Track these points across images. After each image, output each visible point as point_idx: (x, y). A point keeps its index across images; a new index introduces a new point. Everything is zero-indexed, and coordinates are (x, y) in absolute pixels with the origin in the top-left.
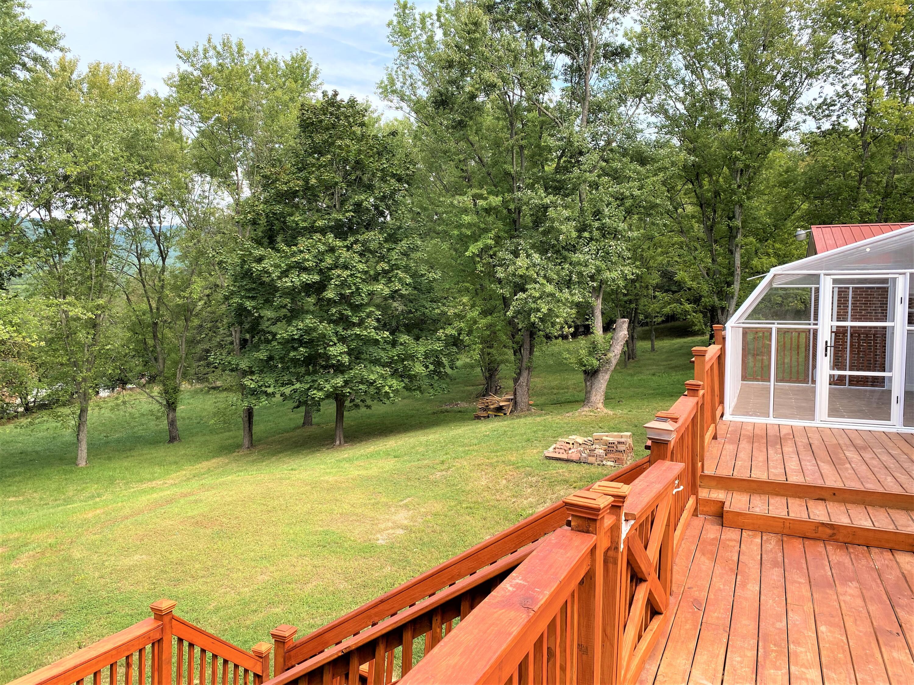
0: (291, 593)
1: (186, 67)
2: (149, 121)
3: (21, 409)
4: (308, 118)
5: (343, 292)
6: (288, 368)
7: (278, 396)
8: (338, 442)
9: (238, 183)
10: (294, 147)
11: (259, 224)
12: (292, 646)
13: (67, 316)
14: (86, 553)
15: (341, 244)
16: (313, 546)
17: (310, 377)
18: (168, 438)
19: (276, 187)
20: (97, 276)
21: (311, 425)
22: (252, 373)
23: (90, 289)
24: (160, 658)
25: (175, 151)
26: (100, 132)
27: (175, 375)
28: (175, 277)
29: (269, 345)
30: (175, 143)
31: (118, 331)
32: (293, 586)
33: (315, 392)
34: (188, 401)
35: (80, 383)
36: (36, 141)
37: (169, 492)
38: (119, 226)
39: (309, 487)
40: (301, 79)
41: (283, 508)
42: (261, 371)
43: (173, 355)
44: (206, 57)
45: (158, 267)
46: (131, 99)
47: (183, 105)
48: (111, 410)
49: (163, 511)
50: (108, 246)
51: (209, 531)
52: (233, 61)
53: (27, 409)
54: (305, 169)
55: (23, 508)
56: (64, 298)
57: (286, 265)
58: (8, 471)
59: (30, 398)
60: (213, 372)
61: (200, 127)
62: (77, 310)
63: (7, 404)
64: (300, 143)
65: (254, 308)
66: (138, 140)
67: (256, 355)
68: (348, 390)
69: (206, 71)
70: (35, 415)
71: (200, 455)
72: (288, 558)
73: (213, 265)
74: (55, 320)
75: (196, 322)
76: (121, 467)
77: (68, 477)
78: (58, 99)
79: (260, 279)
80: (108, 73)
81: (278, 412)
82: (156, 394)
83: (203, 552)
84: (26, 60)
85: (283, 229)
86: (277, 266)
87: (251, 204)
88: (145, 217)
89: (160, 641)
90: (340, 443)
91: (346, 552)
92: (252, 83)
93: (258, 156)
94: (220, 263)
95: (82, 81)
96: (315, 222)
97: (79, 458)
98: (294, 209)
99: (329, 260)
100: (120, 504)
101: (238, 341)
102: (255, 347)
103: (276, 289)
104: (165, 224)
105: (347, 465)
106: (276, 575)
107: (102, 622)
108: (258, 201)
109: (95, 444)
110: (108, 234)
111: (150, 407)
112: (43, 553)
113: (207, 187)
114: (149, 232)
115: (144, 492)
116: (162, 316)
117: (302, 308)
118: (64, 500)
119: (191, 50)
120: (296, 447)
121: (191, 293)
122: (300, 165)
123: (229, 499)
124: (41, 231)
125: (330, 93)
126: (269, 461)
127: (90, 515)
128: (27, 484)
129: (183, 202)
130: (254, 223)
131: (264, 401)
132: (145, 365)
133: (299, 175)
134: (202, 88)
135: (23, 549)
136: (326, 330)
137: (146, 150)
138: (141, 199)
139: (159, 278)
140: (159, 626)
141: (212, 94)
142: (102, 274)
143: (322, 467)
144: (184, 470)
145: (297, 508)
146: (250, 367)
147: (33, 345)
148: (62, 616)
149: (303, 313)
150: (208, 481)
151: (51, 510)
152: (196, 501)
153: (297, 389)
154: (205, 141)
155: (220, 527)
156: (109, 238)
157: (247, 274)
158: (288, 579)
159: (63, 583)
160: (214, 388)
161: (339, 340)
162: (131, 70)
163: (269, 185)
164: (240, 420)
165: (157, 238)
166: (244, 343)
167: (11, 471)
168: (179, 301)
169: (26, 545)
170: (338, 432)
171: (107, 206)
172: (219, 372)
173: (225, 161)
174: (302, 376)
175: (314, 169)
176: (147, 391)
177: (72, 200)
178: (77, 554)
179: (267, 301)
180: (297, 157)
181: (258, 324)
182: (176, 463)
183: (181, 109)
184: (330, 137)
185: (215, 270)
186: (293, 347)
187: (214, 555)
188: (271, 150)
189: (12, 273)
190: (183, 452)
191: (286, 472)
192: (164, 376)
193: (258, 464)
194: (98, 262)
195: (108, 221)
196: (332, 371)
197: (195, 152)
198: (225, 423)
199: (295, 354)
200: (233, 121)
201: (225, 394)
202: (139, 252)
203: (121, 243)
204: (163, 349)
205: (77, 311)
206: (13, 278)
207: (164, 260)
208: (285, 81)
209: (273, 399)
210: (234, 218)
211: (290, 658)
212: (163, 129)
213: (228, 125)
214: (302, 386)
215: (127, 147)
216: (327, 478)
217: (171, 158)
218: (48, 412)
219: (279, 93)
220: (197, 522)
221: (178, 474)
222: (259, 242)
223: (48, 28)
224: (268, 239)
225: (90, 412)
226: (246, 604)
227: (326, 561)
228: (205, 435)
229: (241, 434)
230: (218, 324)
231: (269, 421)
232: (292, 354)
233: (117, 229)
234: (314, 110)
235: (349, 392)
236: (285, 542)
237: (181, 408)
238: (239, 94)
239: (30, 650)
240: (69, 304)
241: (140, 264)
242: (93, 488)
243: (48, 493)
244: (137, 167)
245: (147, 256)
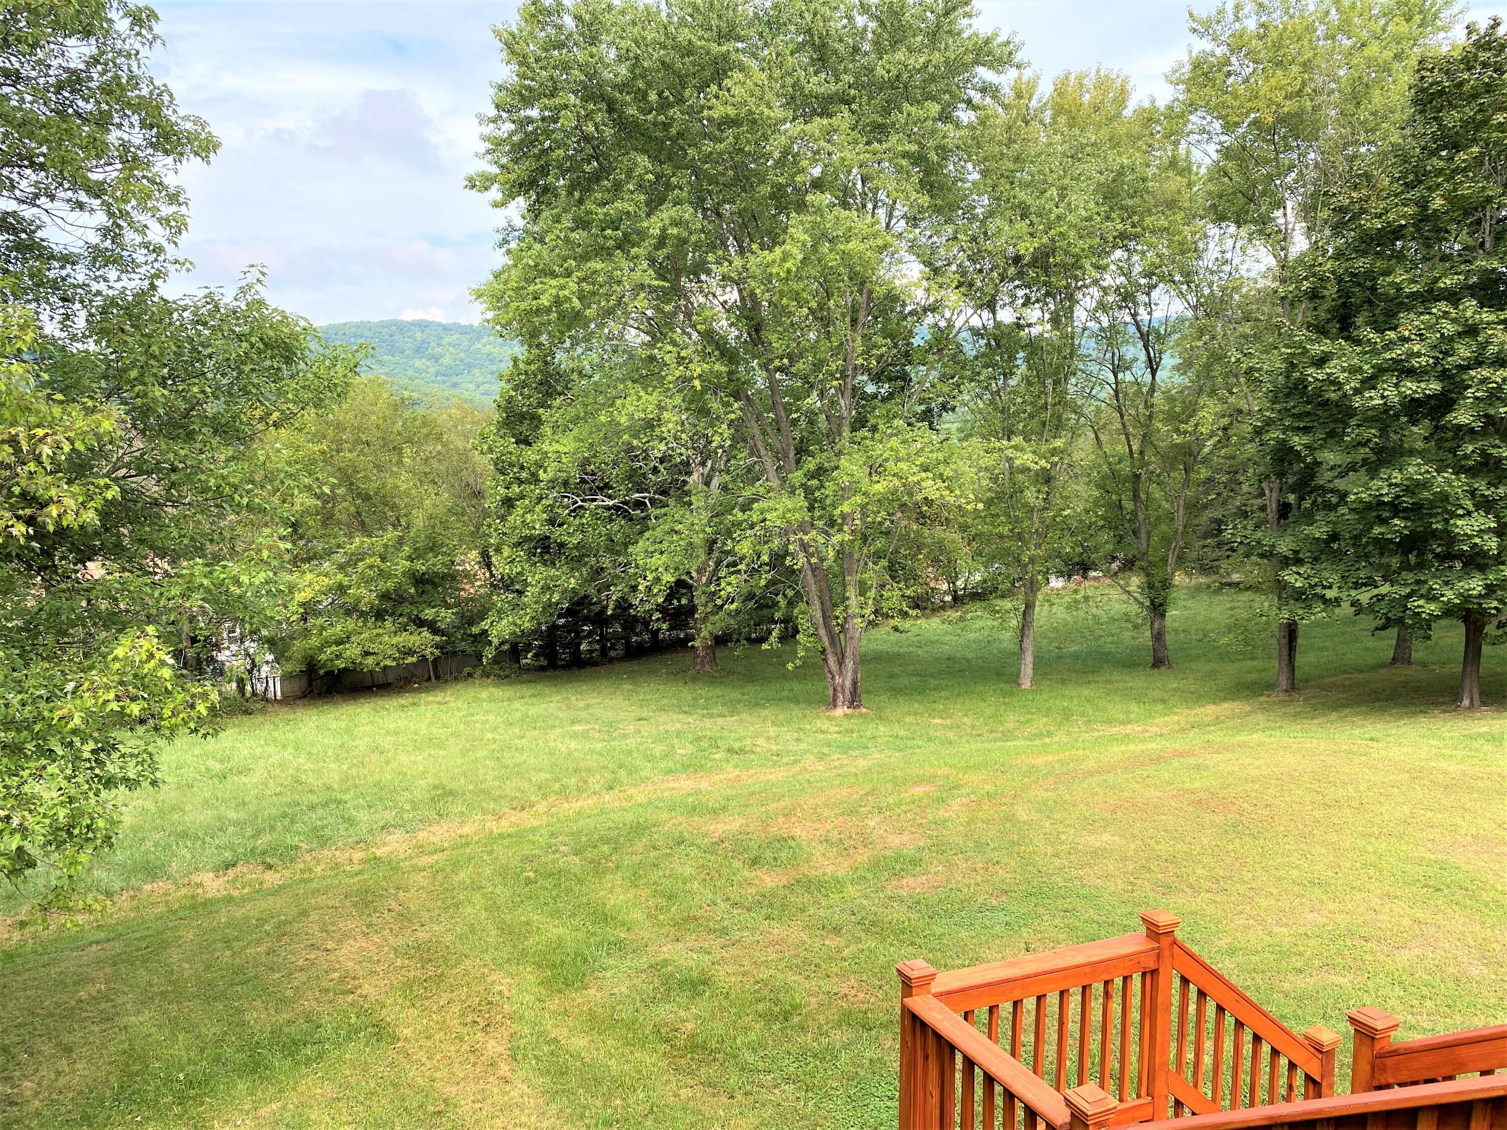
0: (1369, 957)
1: (1203, 45)
2: (1139, 149)
3: (948, 598)
4: (1431, 85)
5: (1492, 412)
6: (1367, 556)
7: (1345, 605)
8: (1466, 702)
9: (1286, 229)
10: (1400, 144)
11: (1323, 297)
12: (1388, 1049)
13: (1011, 467)
14: (1035, 816)
15: (1493, 317)
16: (1414, 882)
17: (1411, 575)
18: (1151, 659)
19: (1361, 225)
20: (1055, 405)
21: (1409, 663)
22: (1299, 562)
23: (1044, 424)
24: (1153, 999)
25: (1179, 192)
26: (1067, 181)
27: (1164, 560)
28: (1171, 400)
29: (1333, 514)
30: (1179, 178)
31: (1081, 488)
32: (1373, 946)
33: (1421, 602)
34: (1184, 603)
35: (1026, 565)
36: (979, 211)
37: (1154, 746)
38: (1088, 324)
39: (1407, 776)
40: (1420, 12)
41: (1355, 804)
42: (1316, 559)
43: (1164, 528)
44: (1237, 19)
45: (1145, 385)
46: (1111, 120)
47: (1196, 110)
48: (1067, 608)
49: (1145, 774)
50: (1072, 358)
51: (1219, 819)
52: (1287, 13)
53: (955, 599)
54: (1421, 182)
55: (951, 735)
56: (1009, 439)
57: (1373, 367)
58: (933, 682)
59: (960, 583)
60: (1228, 557)
61: (1221, 143)
62: (1025, 457)
63: (932, 589)
64: (1413, 136)
65: (1307, 447)
66: (1123, 183)
67: (1308, 530)
68: (1495, 604)
69: (1237, 45)
70: (967, 607)
71: (1202, 692)
72: (1364, 895)
73: (1236, 376)
74: (996, 472)
75: (1204, 473)
76: (1080, 697)
77: (1007, 700)
78: (1011, 141)
79: (1321, 396)
80: (1081, 84)
81: (1343, 633)
82: (1135, 588)
83: (1210, 851)
84: (972, 93)
85: (1370, 302)
86: (1354, 370)
87: (1308, 264)
88: (1127, 306)
89: (1154, 972)
90: (1472, 703)
91: (1486, 911)
92: (1321, 43)
93: (1326, 174)
94: (1250, 371)
95: (1042, 110)
96: (1436, 280)
97: (1022, 675)
98: (1394, 261)
99: (1464, 351)
100: (1080, 752)
101: (1274, 506)
102: (1305, 516)
103: (1351, 412)
104: (1158, 314)
105: (1488, 747)
106: (1339, 917)
107: (1057, 921)
108: (1323, 256)
109: (1043, 658)
110: (1072, 338)
111: (1124, 608)
112: (979, 803)
113: (1230, 243)
114: (1132, 329)
115: (1113, 739)
116: (1148, 464)
117: (1401, 446)
118: (1003, 733)
119: (1214, 13)
120: (1379, 700)
121: (1197, 425)
122: (1411, 177)
123: (1254, 773)
124: (983, 342)
125: (1483, 25)
126: (1325, 719)
127: (1040, 761)
128: (956, 703)
129: (1188, 274)
130: (1314, 295)
131: (1319, 613)
132: (1119, 542)
133: (1409, 196)
134: (1229, 74)
135: (955, 792)
136: (1450, 486)
137: (1132, 197)
138: (1123, 279)
139: (1146, 402)
140: (1153, 949)
141: (1246, 80)
142: (1062, 402)
143: (1433, 742)
144: (1176, 714)
145: (1383, 810)
146: (1296, 552)
147: (969, 507)
148: (1004, 898)
149: (1402, 455)
150: (1217, 737)
151: (987, 745)
152: (1198, 767)
153: (1383, 596)
154: (1231, 166)
155: (1238, 817)
156: (1073, 344)
157: (1298, 388)
158: (1363, 931)
159: (1005, 852)
160: (1230, 585)
161: (1478, 507)
162: (1115, 72)
163: (1345, 223)
164: (1274, 641)
165: (1144, 337)
166: (1284, 510)
167: (937, 682)
168: (1177, 439)
169: (958, 787)
170: (1467, 684)
171: (1072, 295)
172: (1236, 558)
173: (1264, 193)
174: (1395, 572)
175: (1440, 180)
176: (1122, 582)
177: (1023, 292)
178: (1023, 814)
179: (1332, 434)
180: (1405, 162)
181: (1312, 477)
182: (1163, 701)
183: (1193, 118)
184: (1480, 110)
185: (1238, 384)
186: (1378, 517)
187: (1228, 861)
188: (1354, 157)
189: (944, 407)
190: (1175, 685)
191: (1359, 742)
192: (1148, 561)
193: (1305, 721)
194: (1056, 383)
195: (1072, 317)
196: (1458, 565)
197: (1211, 187)
198: (1247, 644)
199: (1382, 529)
200: (1281, 120)
201: (1247, 596)
202: (1116, 362)
203: (1091, 352)
204: (1147, 517)
205: (1025, 459)
206: (944, 414)
207: (1154, 373)
208: (1386, 24)
209: (1337, 611)
210: (1276, 292)
211: (1384, 1069)
212: (1160, 158)
213: (1272, 130)
214: (1396, 588)
215: (1105, 198)
216: (1443, 765)
217: (1171, 204)
218: (984, 604)
219: (1373, 49)
220: (1200, 802)
221: (1167, 718)
222: (1321, 330)
223: (1002, 39)
224: (1339, 322)
225: (1037, 609)
226: (1283, 955)
227: (1440, 916)
228: (1210, 661)
229: (1274, 667)
230: (1238, 476)
231: (1325, 648)
232: (1377, 530)
233: (1084, 329)
234: (1447, 66)
235: (1496, 608)
236: (1358, 864)
237: (1172, 613)
238: (1295, 69)
239: (964, 934)
240: (1016, 448)
241: (1117, 383)
242: (1041, 722)
243: (981, 720)
244: (1119, 227)
245: (1127, 369)
